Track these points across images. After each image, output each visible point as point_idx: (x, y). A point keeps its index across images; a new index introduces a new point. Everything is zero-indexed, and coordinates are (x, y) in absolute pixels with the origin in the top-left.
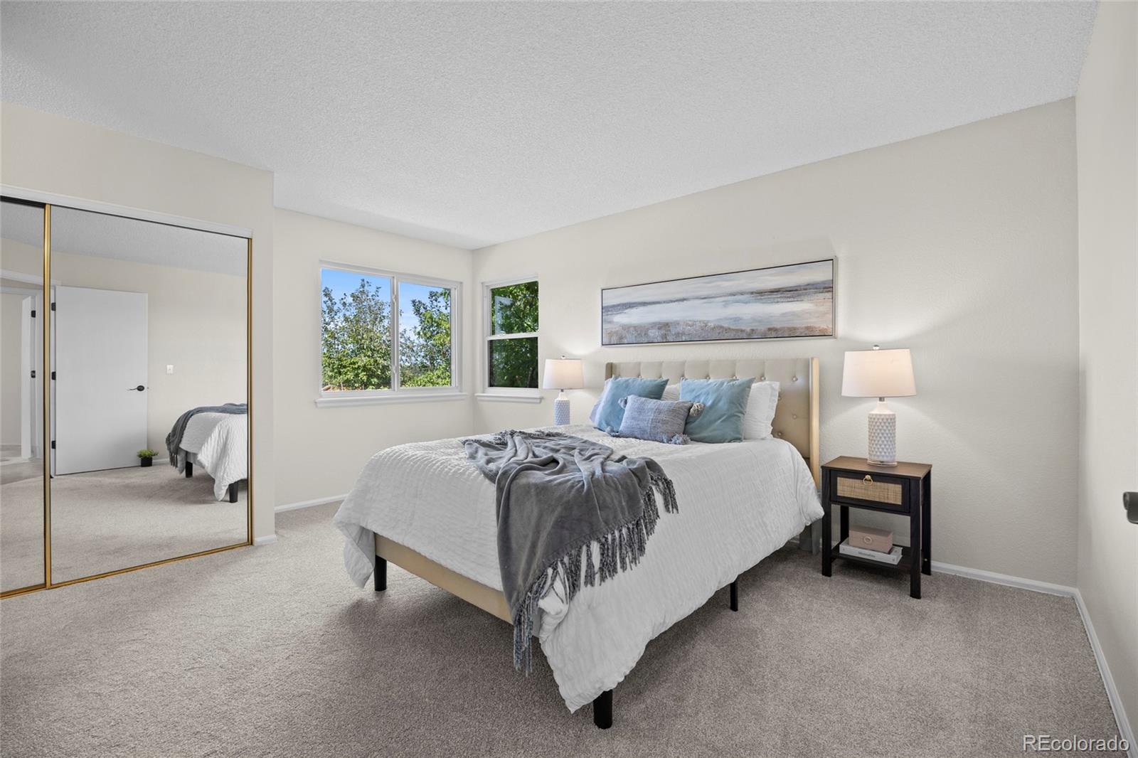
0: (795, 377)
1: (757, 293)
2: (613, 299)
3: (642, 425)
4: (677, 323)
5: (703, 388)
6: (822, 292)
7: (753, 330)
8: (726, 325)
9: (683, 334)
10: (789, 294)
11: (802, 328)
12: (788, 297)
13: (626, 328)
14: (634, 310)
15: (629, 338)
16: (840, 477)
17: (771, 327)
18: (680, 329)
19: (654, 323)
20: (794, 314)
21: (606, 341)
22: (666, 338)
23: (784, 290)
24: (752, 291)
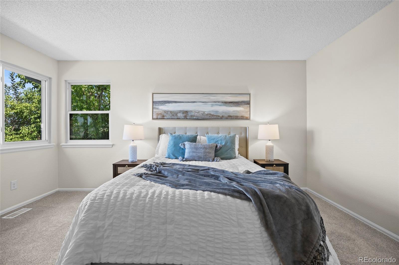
0: (241, 133)
1: (224, 102)
2: (158, 98)
3: (199, 154)
4: (191, 111)
5: (218, 138)
6: (246, 105)
7: (223, 116)
8: (212, 114)
9: (194, 116)
10: (236, 104)
11: (240, 116)
12: (235, 105)
13: (166, 112)
14: (170, 104)
15: (168, 116)
16: (266, 166)
17: (229, 115)
18: (193, 114)
19: (180, 111)
20: (237, 111)
21: (155, 117)
22: (186, 117)
23: (234, 102)
24: (222, 101)
